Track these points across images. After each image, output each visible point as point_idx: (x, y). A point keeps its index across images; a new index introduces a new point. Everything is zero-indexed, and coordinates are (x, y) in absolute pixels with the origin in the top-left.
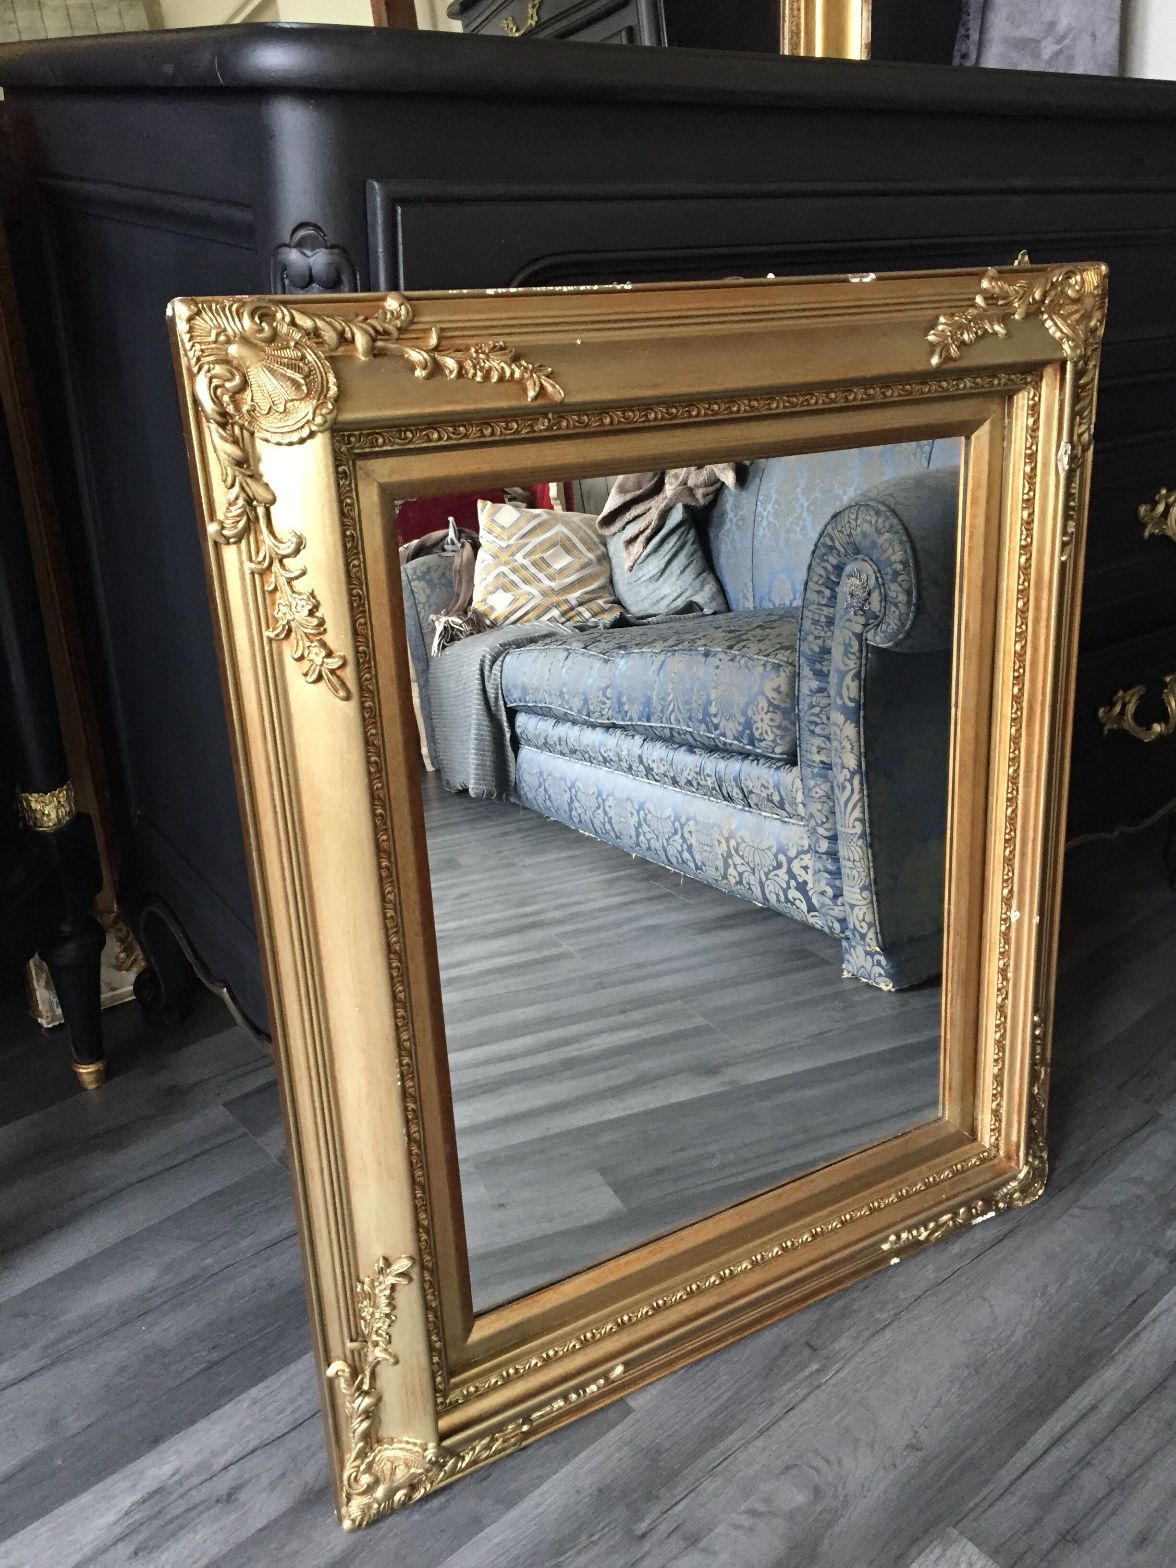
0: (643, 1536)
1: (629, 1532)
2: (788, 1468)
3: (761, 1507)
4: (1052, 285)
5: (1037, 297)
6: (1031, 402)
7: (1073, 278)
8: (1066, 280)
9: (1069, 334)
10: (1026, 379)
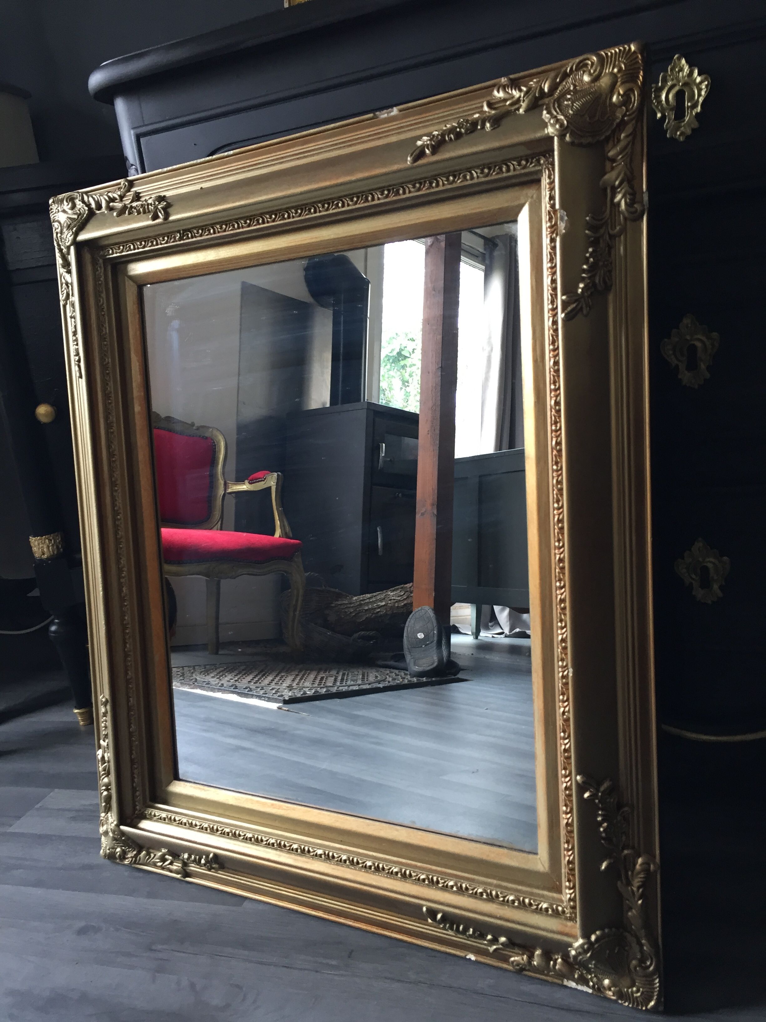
0: (152, 950)
1: (152, 943)
2: (237, 986)
3: (199, 988)
4: (566, 76)
5: (546, 90)
6: (548, 181)
7: (590, 62)
8: (582, 67)
9: (555, 113)
10: (538, 161)
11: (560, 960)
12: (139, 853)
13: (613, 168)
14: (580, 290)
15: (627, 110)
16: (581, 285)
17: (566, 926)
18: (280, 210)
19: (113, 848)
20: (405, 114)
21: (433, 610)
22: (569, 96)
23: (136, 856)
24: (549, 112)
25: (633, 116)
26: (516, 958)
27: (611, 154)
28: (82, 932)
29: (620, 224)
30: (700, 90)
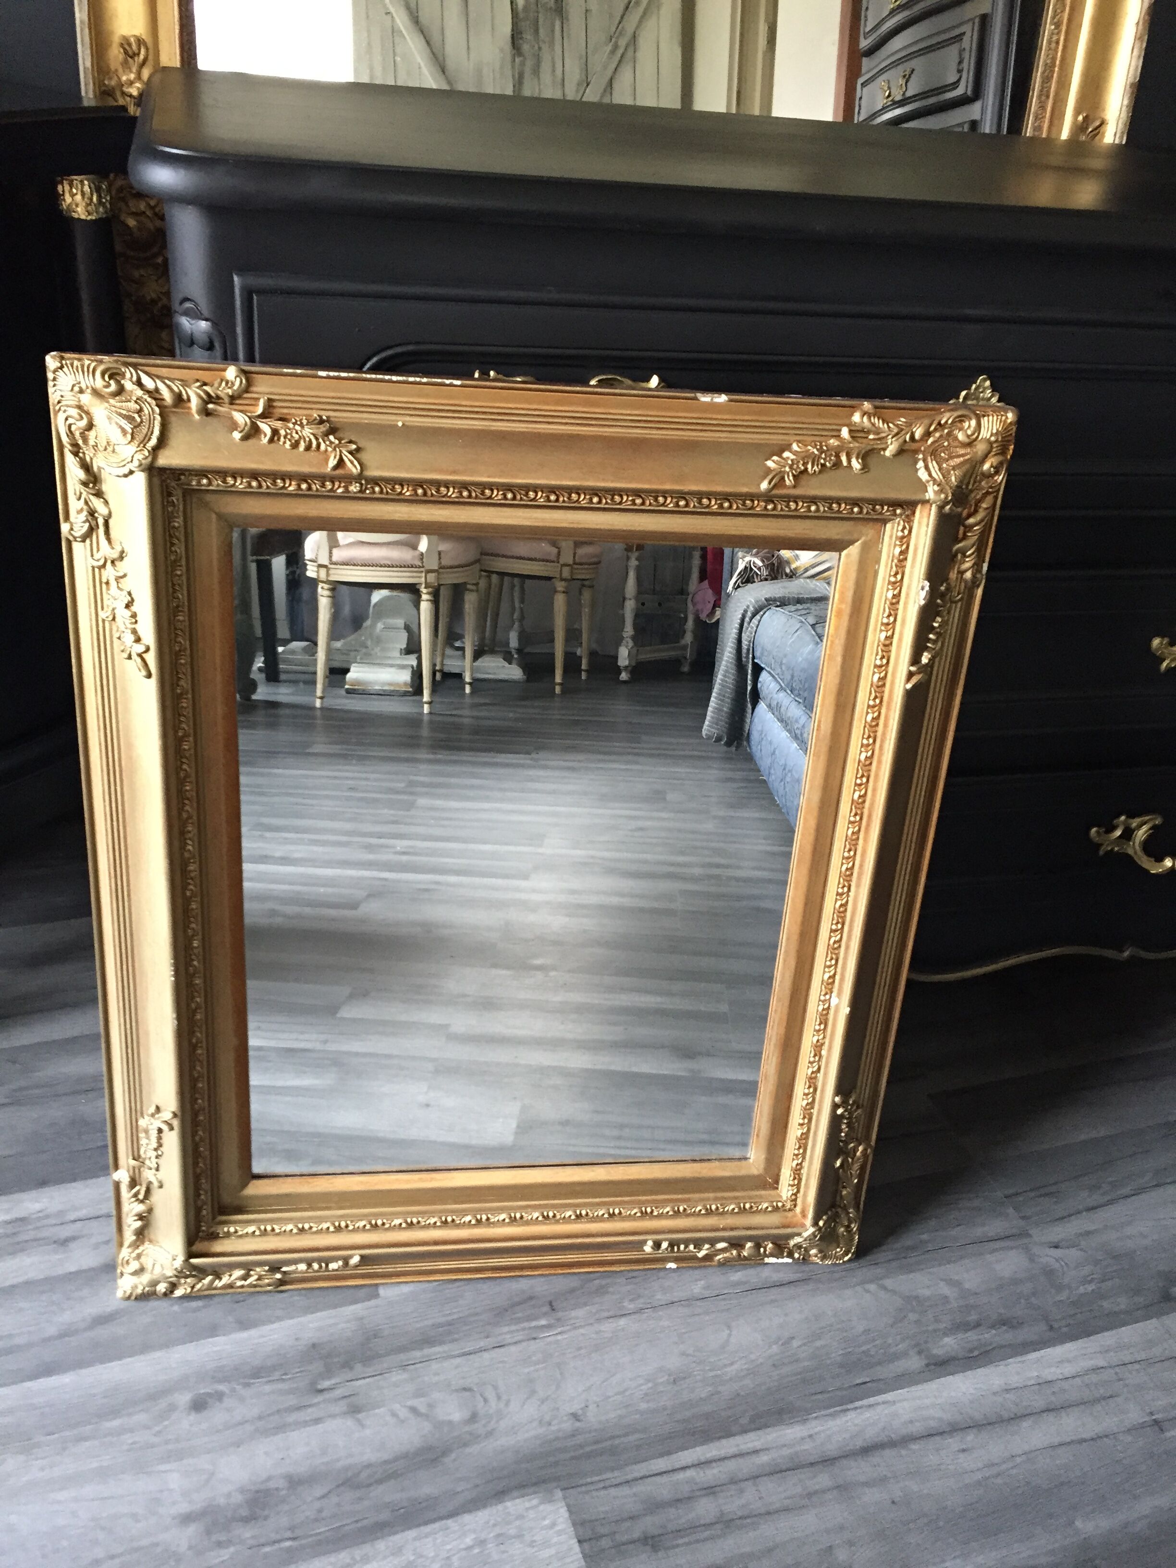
0: (321, 1391)
1: (313, 1383)
2: (465, 1389)
3: (423, 1409)
4: (939, 426)
5: (917, 437)
7: (967, 422)
8: (957, 423)
9: (937, 479)
11: (770, 1246)
13: (966, 537)
14: (925, 661)
16: (927, 655)
19: (151, 1287)
25: (995, 489)
26: (725, 1255)
27: (969, 522)
29: (960, 591)
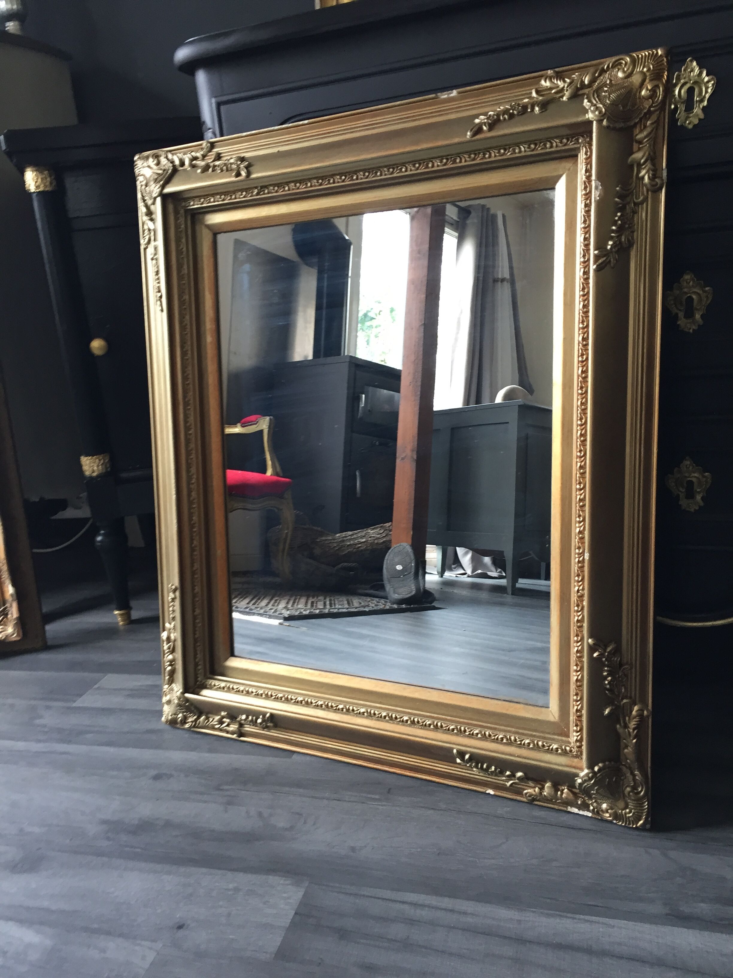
1: (220, 785)
2: (298, 814)
3: (266, 815)
4: (603, 71)
5: (586, 82)
6: (585, 157)
7: (624, 62)
8: (617, 65)
9: (594, 102)
10: (578, 140)
11: (566, 790)
12: (199, 718)
13: (639, 149)
14: (609, 247)
15: (653, 103)
16: (610, 243)
17: (573, 762)
18: (349, 173)
19: (175, 714)
20: (462, 96)
21: (411, 546)
22: (606, 89)
23: (196, 720)
24: (589, 101)
25: (657, 108)
26: (529, 791)
27: (639, 137)
28: (157, 778)
29: (643, 194)
30: (707, 88)
